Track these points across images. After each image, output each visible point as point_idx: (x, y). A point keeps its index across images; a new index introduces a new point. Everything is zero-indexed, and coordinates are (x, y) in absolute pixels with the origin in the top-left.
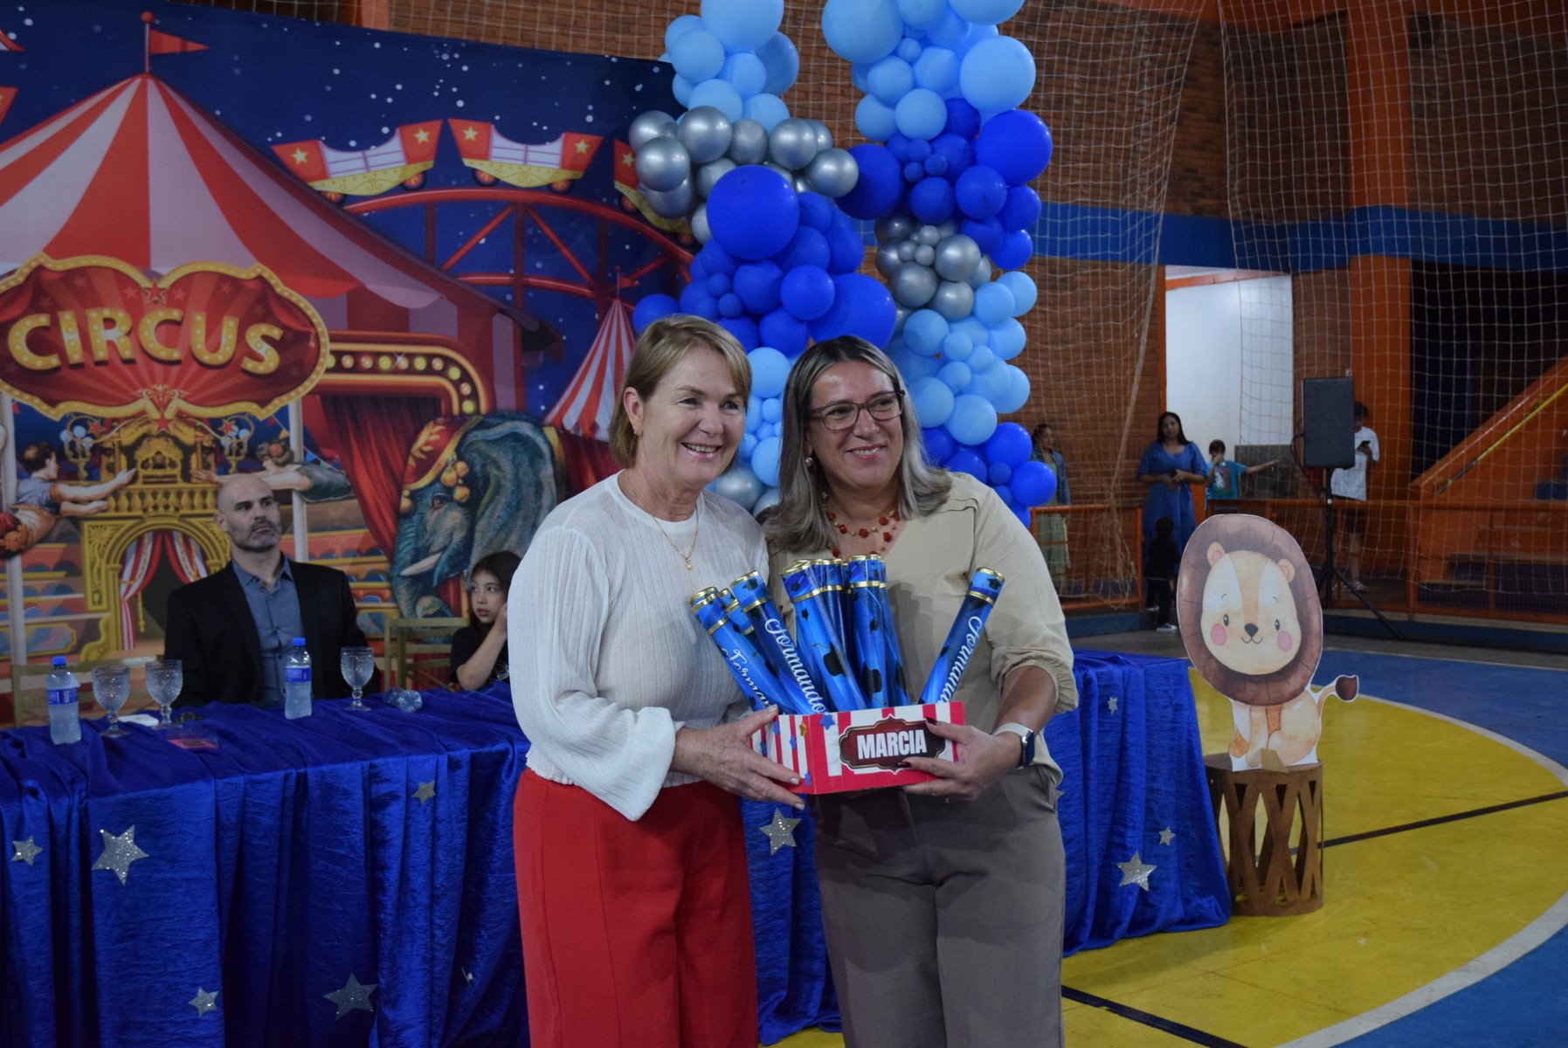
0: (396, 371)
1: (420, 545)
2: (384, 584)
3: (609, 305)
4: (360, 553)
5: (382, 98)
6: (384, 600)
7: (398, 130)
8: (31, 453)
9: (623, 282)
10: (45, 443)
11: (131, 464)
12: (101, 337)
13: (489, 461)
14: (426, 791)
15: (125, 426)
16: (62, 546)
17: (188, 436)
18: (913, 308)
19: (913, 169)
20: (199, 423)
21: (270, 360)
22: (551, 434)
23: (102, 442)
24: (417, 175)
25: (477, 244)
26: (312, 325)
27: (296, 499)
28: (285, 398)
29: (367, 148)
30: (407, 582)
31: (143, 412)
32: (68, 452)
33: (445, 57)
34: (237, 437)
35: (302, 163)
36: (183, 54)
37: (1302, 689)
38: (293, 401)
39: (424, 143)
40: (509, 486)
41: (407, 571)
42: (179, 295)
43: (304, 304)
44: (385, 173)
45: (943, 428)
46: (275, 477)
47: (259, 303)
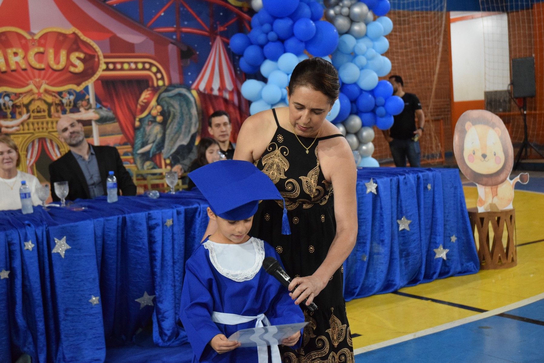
0: (131, 69)
1: (144, 140)
2: (130, 157)
3: (215, 39)
4: (120, 144)
6: (131, 163)
9: (221, 29)
11: (28, 111)
12: (13, 60)
13: (170, 105)
14: (169, 222)
15: (25, 96)
17: (49, 99)
18: (341, 34)
20: (54, 94)
21: (80, 67)
22: (194, 93)
23: (16, 103)
25: (160, 16)
26: (96, 52)
27: (94, 124)
28: (87, 82)
30: (139, 156)
31: (31, 90)
32: (3, 107)
34: (69, 99)
37: (506, 179)
38: (90, 84)
40: (178, 115)
41: (140, 151)
42: (43, 41)
43: (92, 43)
45: (355, 84)
46: (84, 115)
47: (75, 43)
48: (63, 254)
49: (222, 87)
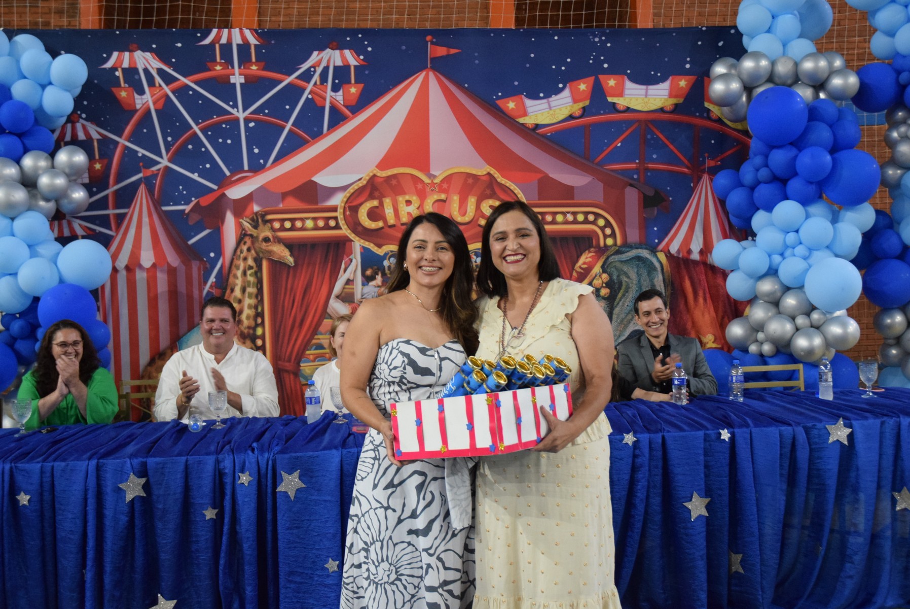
0: (566, 222)
3: (700, 178)
5: (558, 68)
7: (568, 85)
8: (369, 272)
9: (710, 163)
10: (376, 267)
12: (404, 210)
13: (621, 272)
18: (906, 167)
19: (904, 77)
22: (662, 257)
24: (579, 109)
25: (616, 147)
26: (518, 198)
29: (550, 96)
32: (387, 271)
33: (597, 40)
35: (513, 109)
36: (448, 56)
39: (584, 90)
40: (634, 287)
42: (445, 186)
43: (513, 187)
44: (561, 110)
47: (489, 187)
48: (292, 494)
49: (707, 249)
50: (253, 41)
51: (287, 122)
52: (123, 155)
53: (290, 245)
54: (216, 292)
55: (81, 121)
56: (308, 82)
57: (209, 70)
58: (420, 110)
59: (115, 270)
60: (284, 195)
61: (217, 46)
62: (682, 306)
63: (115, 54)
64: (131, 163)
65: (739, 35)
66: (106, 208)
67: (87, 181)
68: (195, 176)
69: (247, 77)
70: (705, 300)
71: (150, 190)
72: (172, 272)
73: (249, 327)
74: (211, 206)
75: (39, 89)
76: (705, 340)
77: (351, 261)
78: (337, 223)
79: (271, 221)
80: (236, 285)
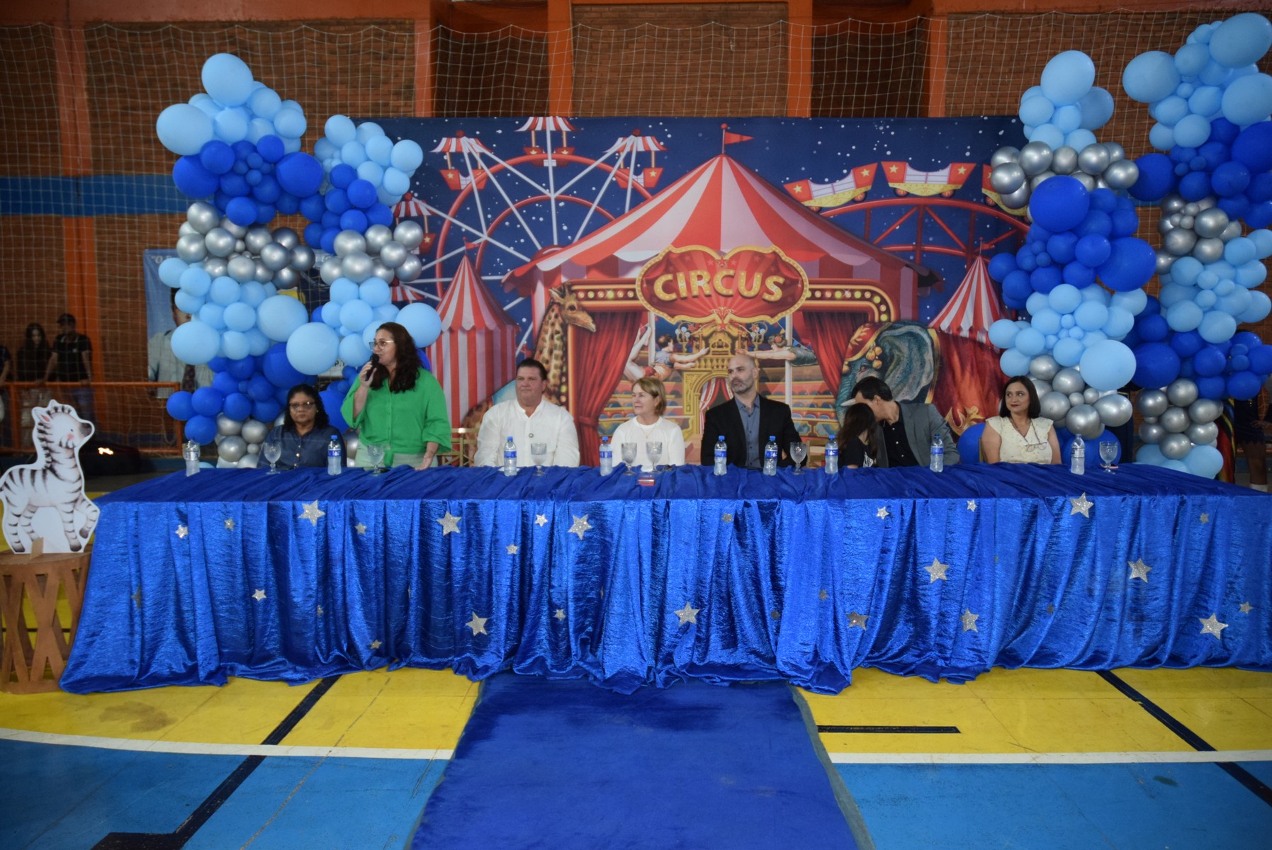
0: (844, 299)
2: (831, 410)
3: (973, 260)
4: (819, 393)
5: (844, 154)
6: (831, 418)
7: (852, 171)
8: (662, 340)
9: (985, 246)
10: (669, 335)
11: (707, 345)
12: (696, 284)
13: (893, 346)
15: (705, 327)
16: (674, 383)
17: (735, 332)
18: (1177, 255)
19: (1180, 169)
20: (740, 326)
21: (777, 294)
22: (933, 333)
24: (861, 194)
25: (895, 230)
26: (800, 276)
27: (787, 364)
28: (784, 313)
29: (834, 181)
31: (714, 320)
32: (678, 339)
33: (881, 128)
35: (798, 193)
36: (741, 143)
38: (788, 315)
39: (866, 176)
40: (905, 361)
41: (844, 404)
42: (734, 263)
43: (796, 265)
44: (844, 194)
45: (1195, 332)
46: (775, 353)
47: (773, 265)
49: (977, 327)
50: (565, 128)
51: (593, 201)
52: (449, 230)
53: (593, 313)
54: (527, 355)
55: (414, 199)
56: (613, 166)
57: (525, 154)
58: (713, 193)
59: (442, 332)
60: (589, 269)
61: (533, 133)
62: (949, 377)
63: (444, 140)
64: (456, 238)
65: (1020, 125)
66: (433, 276)
67: (417, 252)
68: (511, 250)
69: (558, 161)
70: (972, 374)
71: (472, 262)
72: (489, 334)
73: (555, 385)
74: (525, 275)
75: (381, 169)
76: (969, 411)
77: (646, 328)
78: (635, 294)
79: (576, 291)
80: (544, 347)
